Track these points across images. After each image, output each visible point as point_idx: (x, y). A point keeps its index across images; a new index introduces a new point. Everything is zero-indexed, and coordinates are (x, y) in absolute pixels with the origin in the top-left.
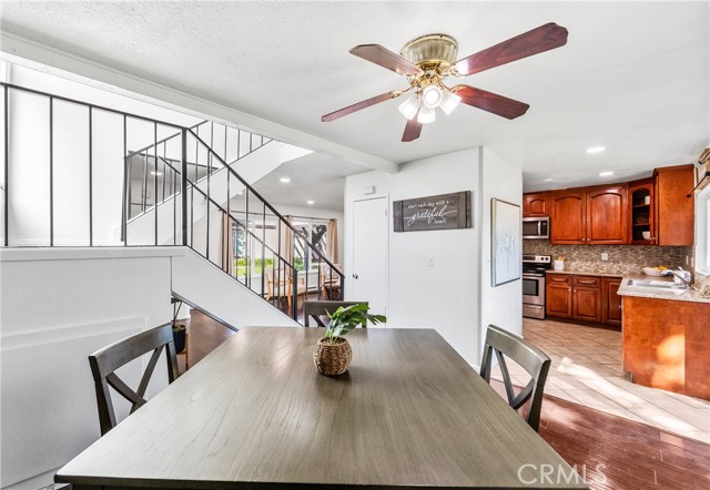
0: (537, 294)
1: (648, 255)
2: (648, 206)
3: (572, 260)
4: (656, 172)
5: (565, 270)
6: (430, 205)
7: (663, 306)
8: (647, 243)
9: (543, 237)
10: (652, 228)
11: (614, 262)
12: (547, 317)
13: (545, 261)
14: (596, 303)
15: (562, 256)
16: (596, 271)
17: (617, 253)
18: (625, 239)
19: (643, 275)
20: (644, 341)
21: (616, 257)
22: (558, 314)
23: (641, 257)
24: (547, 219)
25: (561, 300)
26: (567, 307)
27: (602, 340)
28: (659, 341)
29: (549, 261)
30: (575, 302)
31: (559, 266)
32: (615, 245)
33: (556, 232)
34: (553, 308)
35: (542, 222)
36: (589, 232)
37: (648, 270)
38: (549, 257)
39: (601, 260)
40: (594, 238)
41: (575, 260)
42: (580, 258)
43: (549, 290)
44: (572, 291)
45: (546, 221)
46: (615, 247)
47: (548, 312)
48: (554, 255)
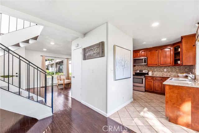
0: (142, 83)
1: (180, 70)
2: (180, 52)
3: (155, 72)
4: (182, 38)
5: (152, 75)
6: (92, 48)
7: (182, 89)
8: (179, 65)
9: (145, 64)
10: (181, 59)
11: (168, 72)
12: (146, 91)
14: (161, 86)
15: (152, 70)
16: (162, 75)
17: (169, 69)
18: (172, 64)
19: (178, 76)
20: (174, 104)
21: (169, 70)
22: (149, 90)
23: (177, 70)
24: (146, 58)
25: (150, 85)
26: (152, 88)
27: (162, 100)
28: (180, 105)
29: (147, 72)
30: (155, 86)
31: (150, 74)
32: (169, 66)
33: (149, 62)
34: (148, 88)
35: (145, 59)
36: (160, 62)
37: (180, 75)
38: (147, 71)
39: (164, 72)
40: (161, 64)
41: (156, 72)
42: (157, 71)
43: (146, 82)
44: (154, 82)
45: (146, 59)
46: (169, 67)
47: (146, 90)
48: (149, 70)
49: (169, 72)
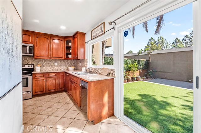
0: (28, 86)
1: (68, 63)
3: (43, 66)
5: (41, 71)
8: (70, 59)
9: (30, 55)
10: (72, 53)
12: (33, 96)
13: (30, 67)
15: (39, 64)
16: (53, 70)
17: (60, 63)
18: (63, 57)
22: (39, 93)
23: (66, 63)
24: (32, 45)
25: (41, 86)
26: (43, 88)
29: (32, 67)
30: (47, 85)
31: (38, 69)
33: (37, 52)
34: (36, 91)
35: (30, 47)
36: (52, 54)
37: (70, 68)
38: (33, 65)
39: (55, 66)
40: (53, 56)
41: (45, 66)
42: (47, 65)
43: (34, 82)
44: (46, 80)
45: (32, 47)
46: (59, 61)
47: (34, 94)
48: (35, 64)
49: (59, 66)
